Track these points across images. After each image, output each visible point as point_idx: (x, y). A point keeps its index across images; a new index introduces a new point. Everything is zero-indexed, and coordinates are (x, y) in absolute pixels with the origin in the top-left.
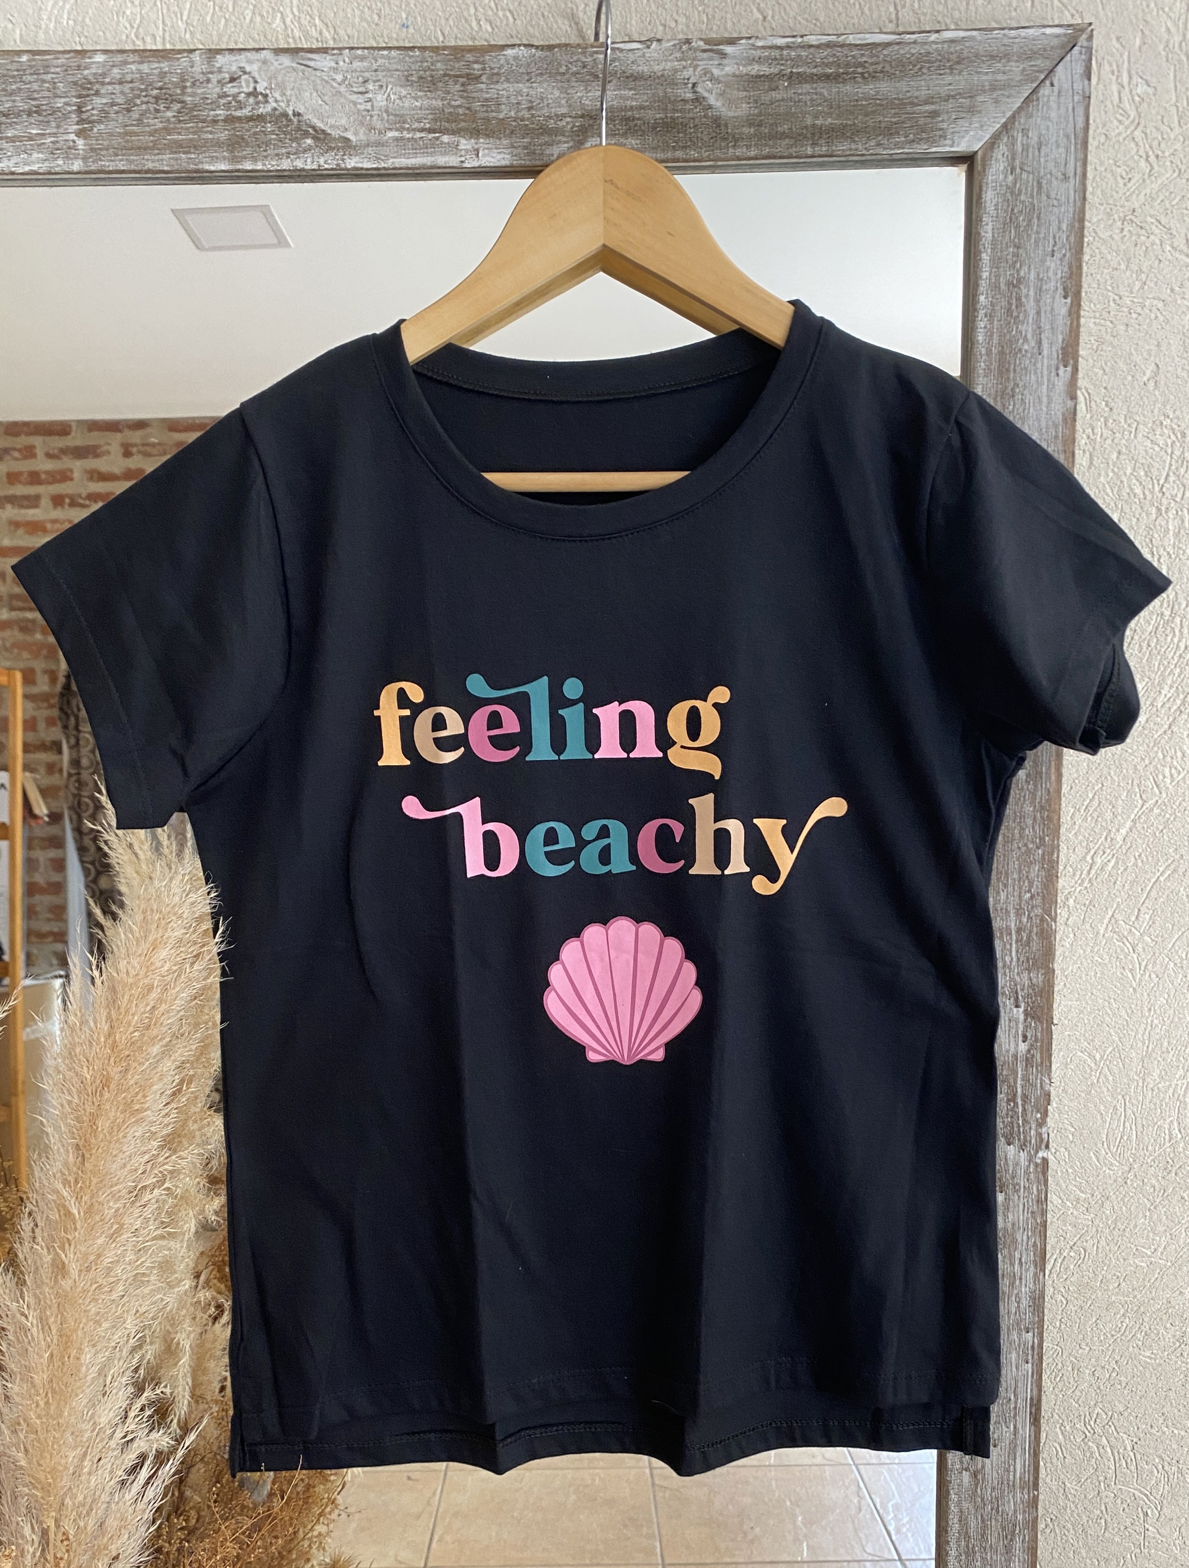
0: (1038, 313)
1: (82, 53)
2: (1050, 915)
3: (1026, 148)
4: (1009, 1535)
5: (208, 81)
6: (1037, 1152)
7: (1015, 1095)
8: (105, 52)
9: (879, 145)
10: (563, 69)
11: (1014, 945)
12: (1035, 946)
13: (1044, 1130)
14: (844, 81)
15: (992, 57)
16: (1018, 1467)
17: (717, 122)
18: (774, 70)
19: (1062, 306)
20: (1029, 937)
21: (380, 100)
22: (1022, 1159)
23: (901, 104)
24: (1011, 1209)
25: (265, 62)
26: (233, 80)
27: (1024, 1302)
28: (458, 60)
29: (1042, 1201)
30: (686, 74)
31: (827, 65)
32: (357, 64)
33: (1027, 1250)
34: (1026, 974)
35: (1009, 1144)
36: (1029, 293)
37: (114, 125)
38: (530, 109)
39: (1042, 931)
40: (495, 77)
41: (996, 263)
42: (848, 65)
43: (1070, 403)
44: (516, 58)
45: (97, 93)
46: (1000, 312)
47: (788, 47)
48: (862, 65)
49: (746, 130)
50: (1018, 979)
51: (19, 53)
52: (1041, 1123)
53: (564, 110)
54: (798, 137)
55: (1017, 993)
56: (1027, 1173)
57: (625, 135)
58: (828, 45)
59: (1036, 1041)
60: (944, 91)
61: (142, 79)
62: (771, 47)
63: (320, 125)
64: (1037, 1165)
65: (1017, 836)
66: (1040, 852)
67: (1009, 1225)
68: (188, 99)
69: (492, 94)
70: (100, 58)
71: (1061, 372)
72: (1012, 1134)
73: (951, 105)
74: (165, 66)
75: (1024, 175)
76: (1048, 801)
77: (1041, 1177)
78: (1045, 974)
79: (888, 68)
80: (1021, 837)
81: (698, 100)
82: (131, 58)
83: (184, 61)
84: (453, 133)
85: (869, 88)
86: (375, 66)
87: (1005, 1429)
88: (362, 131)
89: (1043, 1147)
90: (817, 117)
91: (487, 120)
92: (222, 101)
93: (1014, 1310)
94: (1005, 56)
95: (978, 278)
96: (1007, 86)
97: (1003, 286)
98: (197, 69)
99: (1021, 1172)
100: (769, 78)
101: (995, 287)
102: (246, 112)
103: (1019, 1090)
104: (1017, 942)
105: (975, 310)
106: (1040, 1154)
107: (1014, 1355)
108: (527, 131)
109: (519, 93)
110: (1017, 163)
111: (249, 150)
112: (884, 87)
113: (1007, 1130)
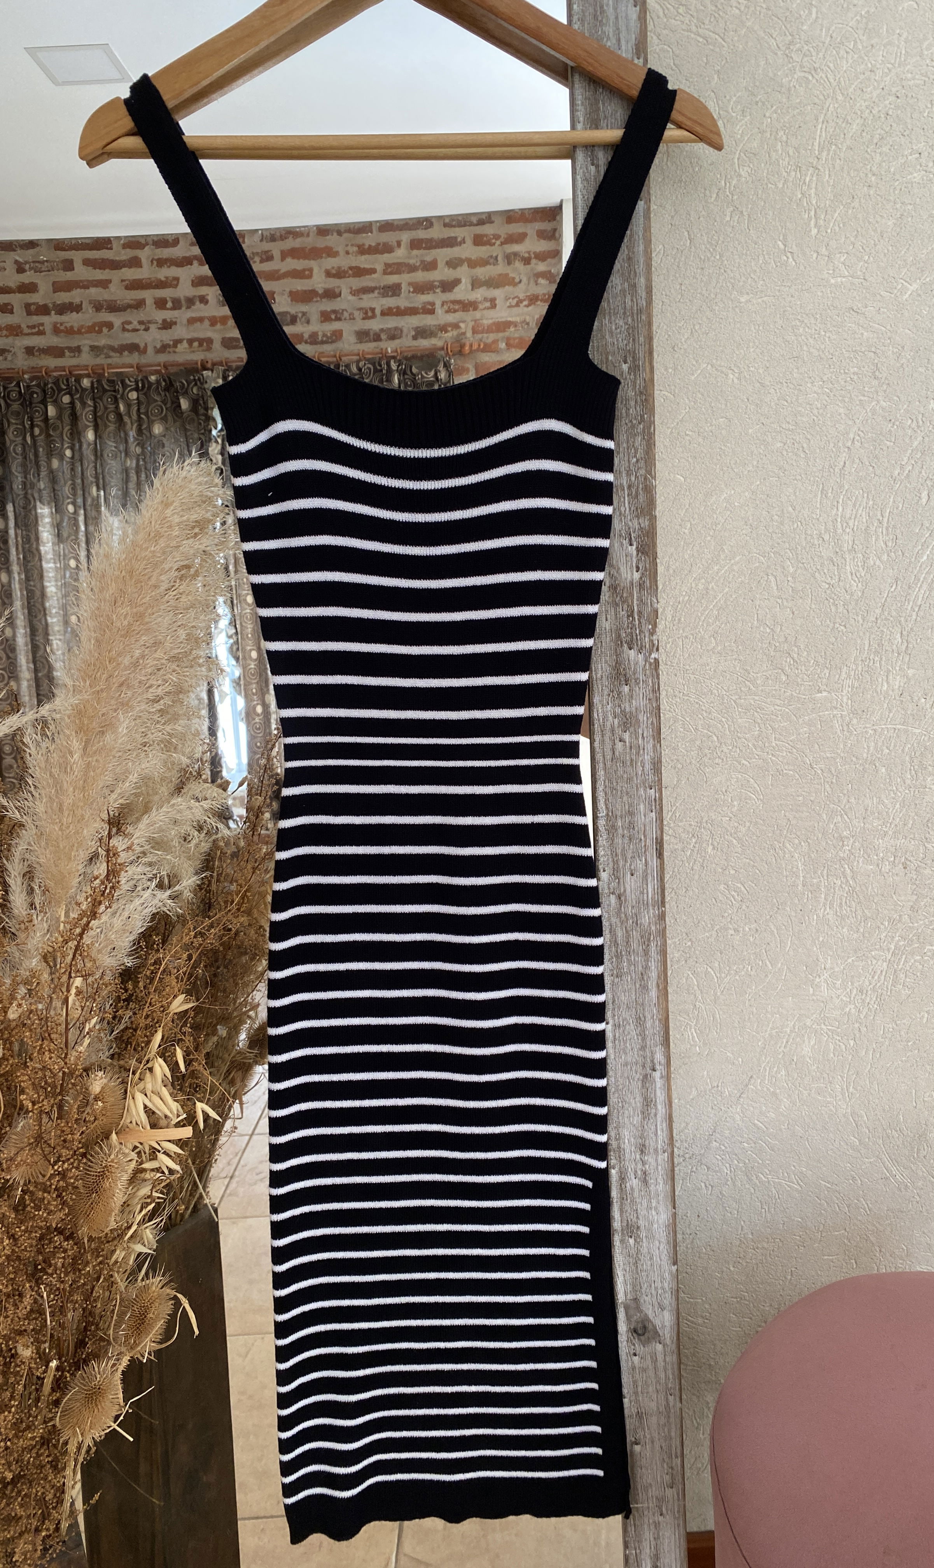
0: (617, 18)
2: (650, 474)
4: (646, 941)
6: (650, 654)
7: (633, 612)
11: (626, 498)
12: (641, 498)
13: (655, 637)
16: (650, 890)
19: (634, 12)
20: (637, 491)
22: (640, 660)
24: (634, 697)
27: (648, 766)
29: (656, 690)
33: (647, 727)
34: (636, 521)
35: (630, 649)
39: (646, 486)
46: (589, 18)
50: (630, 524)
52: (652, 633)
55: (630, 534)
56: (644, 669)
59: (646, 570)
64: (651, 664)
65: (624, 415)
66: (641, 426)
67: (634, 709)
72: (632, 641)
76: (644, 387)
77: (654, 672)
78: (650, 520)
87: (639, 862)
89: (655, 649)
93: (640, 773)
99: (639, 670)
103: (636, 608)
104: (628, 495)
106: (653, 656)
107: (642, 807)
113: (628, 639)
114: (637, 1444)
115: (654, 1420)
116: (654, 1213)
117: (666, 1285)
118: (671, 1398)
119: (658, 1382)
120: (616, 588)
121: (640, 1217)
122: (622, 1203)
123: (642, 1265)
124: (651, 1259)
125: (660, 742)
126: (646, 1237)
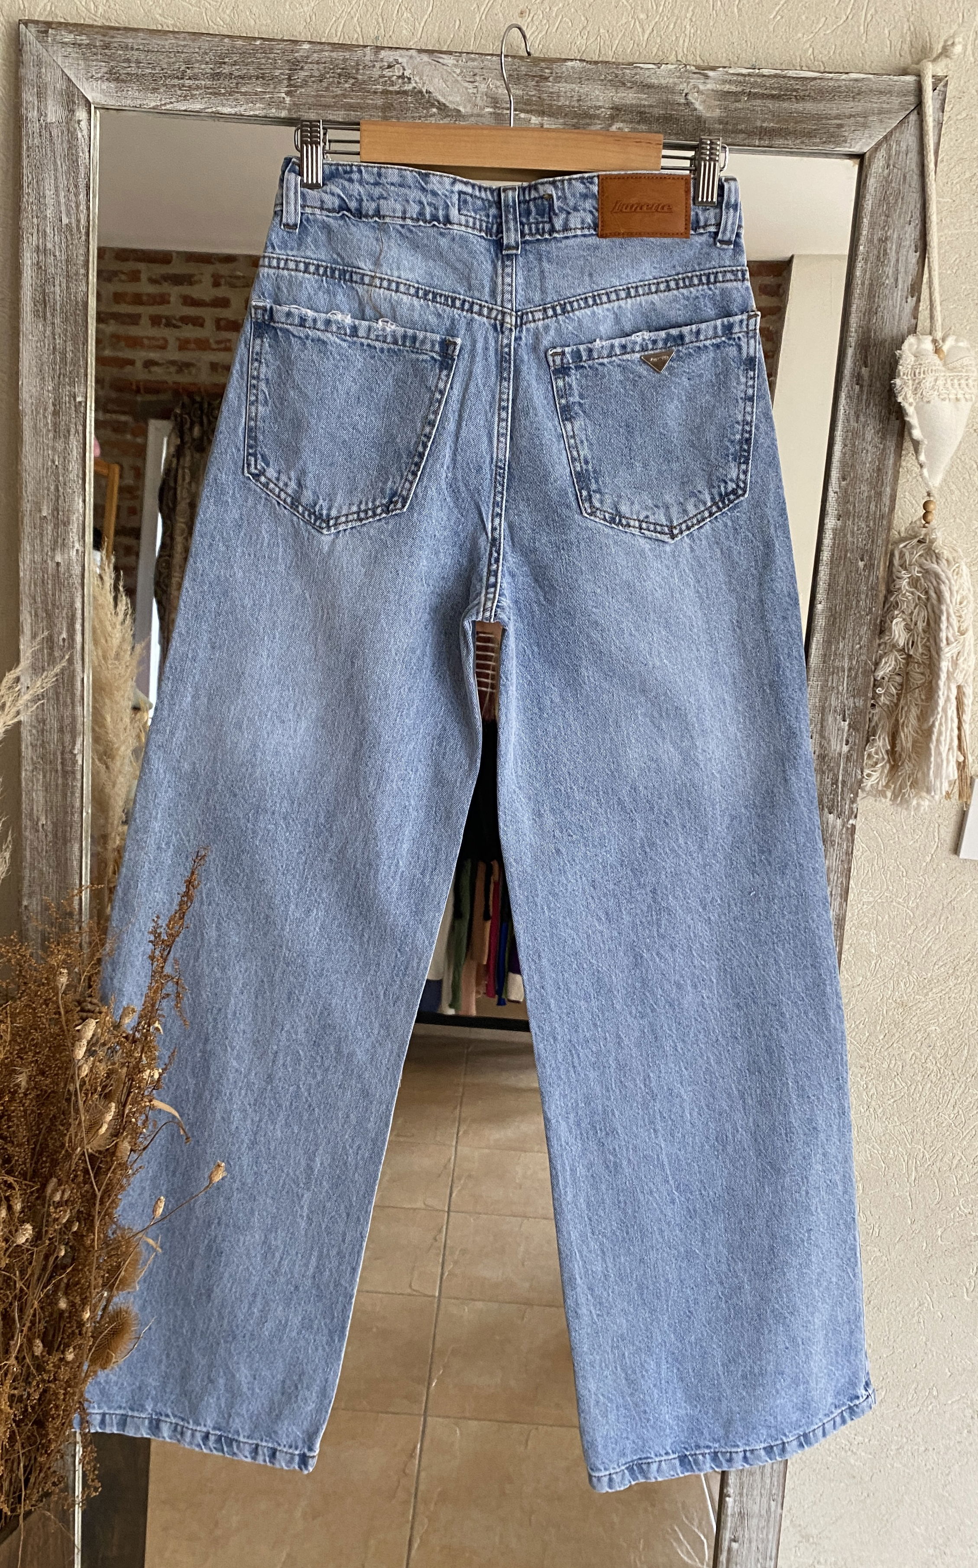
0: (897, 260)
1: (295, 42)
3: (898, 153)
5: (374, 66)
6: (849, 820)
7: (838, 781)
8: (310, 42)
9: (802, 143)
10: (603, 77)
11: (846, 679)
13: (855, 805)
14: (784, 100)
15: (881, 93)
17: (699, 118)
18: (739, 89)
19: (914, 257)
20: (856, 674)
21: (483, 87)
22: (839, 824)
23: (818, 118)
25: (411, 57)
26: (389, 67)
27: (832, 921)
28: (536, 66)
29: (849, 854)
30: (681, 87)
31: (773, 89)
32: (470, 63)
33: (837, 886)
34: (851, 700)
35: (830, 813)
36: (892, 247)
37: (311, 90)
38: (579, 100)
39: (866, 671)
40: (558, 79)
41: (872, 225)
42: (787, 90)
43: (913, 321)
44: (573, 68)
45: (302, 68)
46: (872, 258)
47: (749, 75)
48: (796, 90)
49: (717, 126)
50: (847, 703)
51: (255, 39)
52: (853, 801)
53: (600, 104)
54: (750, 134)
55: (845, 712)
56: (841, 834)
57: (639, 123)
58: (775, 76)
59: (855, 745)
60: (847, 112)
61: (331, 62)
62: (738, 75)
63: (442, 100)
64: (848, 829)
65: (854, 606)
66: (868, 618)
68: (360, 77)
69: (555, 89)
70: (306, 46)
71: (909, 300)
72: (833, 808)
73: (852, 120)
74: (347, 55)
75: (895, 170)
76: (877, 584)
77: (850, 837)
78: (864, 700)
79: (812, 94)
80: (857, 606)
81: (688, 104)
82: (327, 48)
83: (360, 53)
84: (527, 112)
85: (800, 106)
86: (482, 65)
88: (469, 106)
89: (854, 816)
90: (764, 121)
91: (551, 106)
92: (381, 80)
94: (890, 92)
95: (860, 234)
96: (889, 112)
97: (875, 241)
98: (367, 58)
99: (836, 833)
100: (735, 94)
101: (870, 241)
102: (396, 88)
104: (848, 677)
105: (856, 255)
106: (851, 822)
108: (576, 115)
109: (573, 90)
110: (891, 162)
111: (394, 113)
112: (809, 106)
113: (830, 804)
114: (735, 1541)
115: (754, 1522)
118: (773, 1504)
119: (763, 1487)
120: (824, 758)
125: (846, 901)
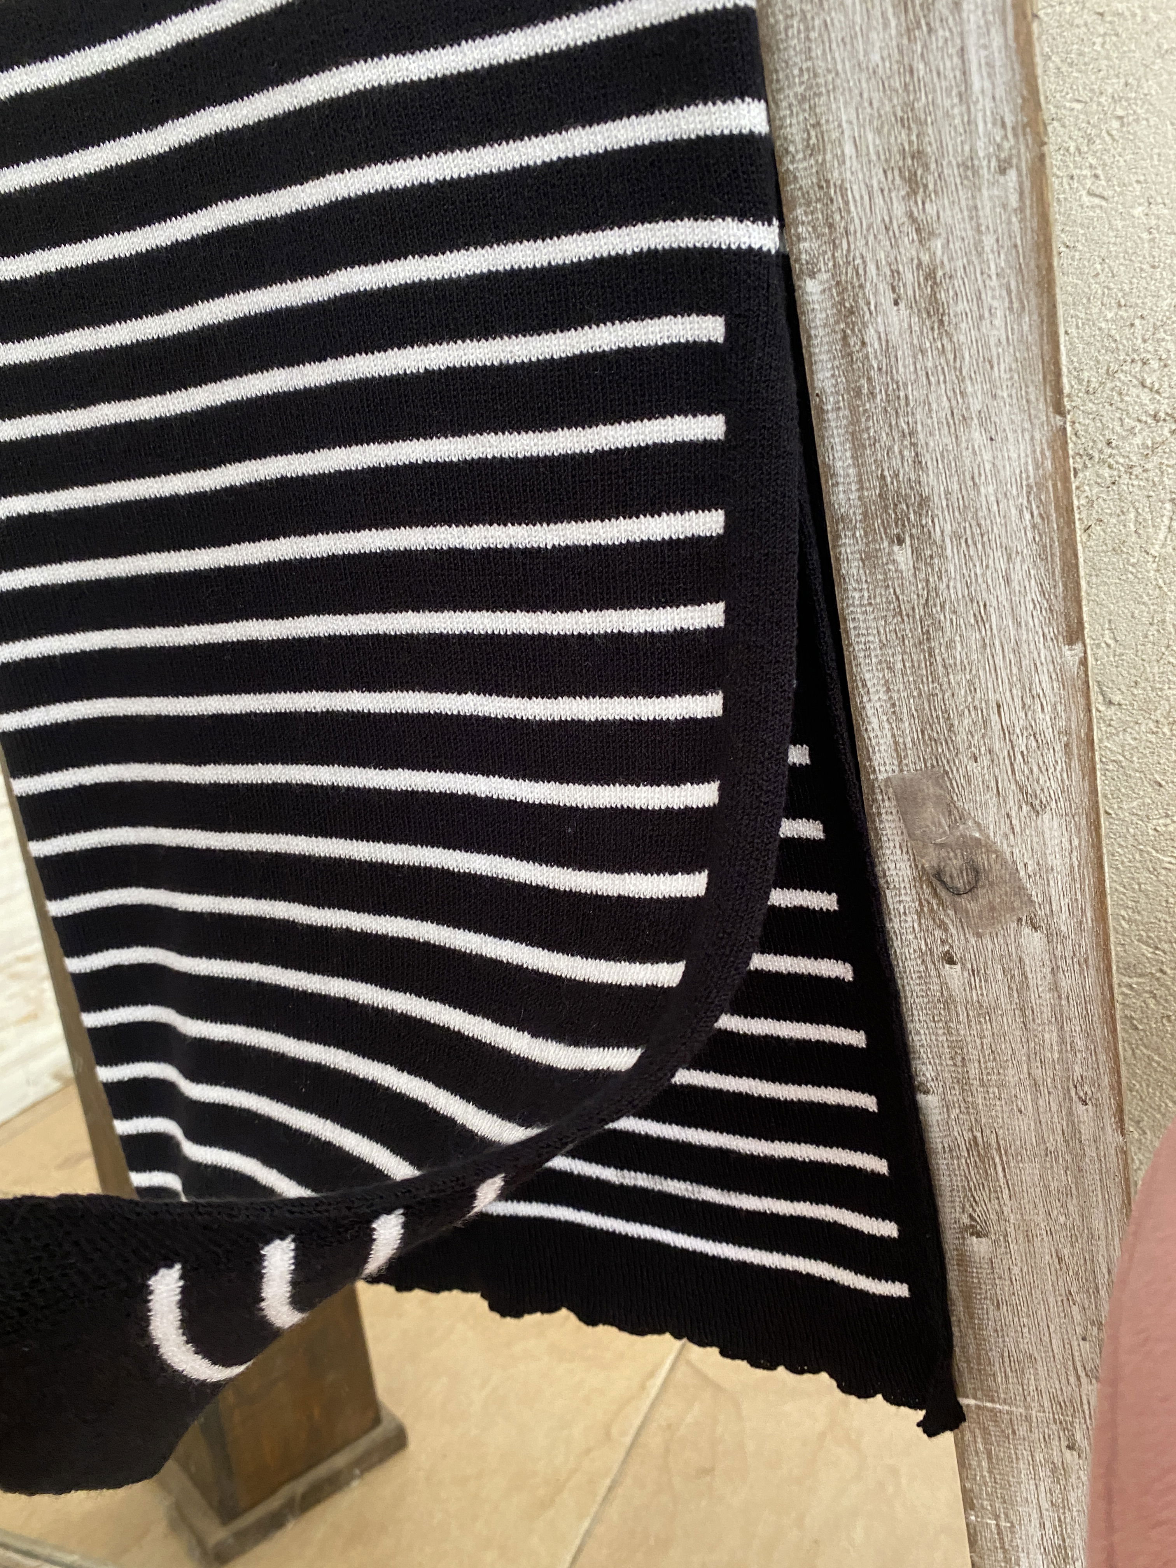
114: (978, 1235)
115: (1028, 1172)
116: (978, 437)
117: (1044, 719)
118: (1084, 1112)
119: (1037, 1056)
121: (926, 458)
122: (853, 409)
123: (950, 645)
124: (981, 620)
126: (957, 536)
